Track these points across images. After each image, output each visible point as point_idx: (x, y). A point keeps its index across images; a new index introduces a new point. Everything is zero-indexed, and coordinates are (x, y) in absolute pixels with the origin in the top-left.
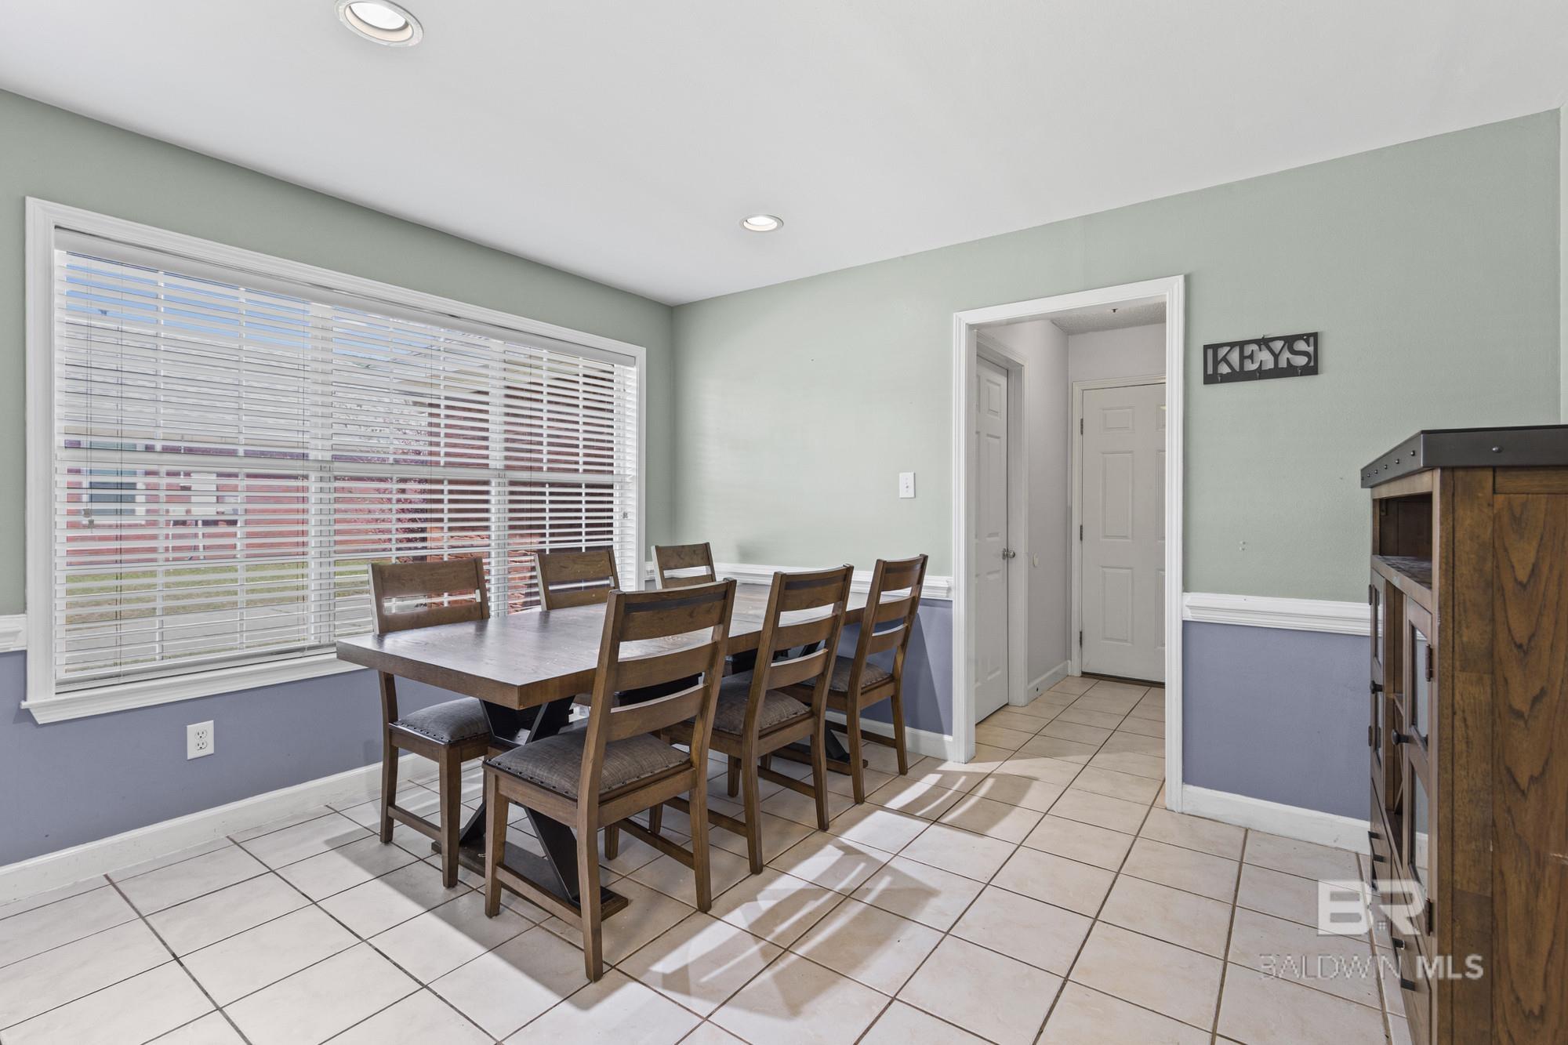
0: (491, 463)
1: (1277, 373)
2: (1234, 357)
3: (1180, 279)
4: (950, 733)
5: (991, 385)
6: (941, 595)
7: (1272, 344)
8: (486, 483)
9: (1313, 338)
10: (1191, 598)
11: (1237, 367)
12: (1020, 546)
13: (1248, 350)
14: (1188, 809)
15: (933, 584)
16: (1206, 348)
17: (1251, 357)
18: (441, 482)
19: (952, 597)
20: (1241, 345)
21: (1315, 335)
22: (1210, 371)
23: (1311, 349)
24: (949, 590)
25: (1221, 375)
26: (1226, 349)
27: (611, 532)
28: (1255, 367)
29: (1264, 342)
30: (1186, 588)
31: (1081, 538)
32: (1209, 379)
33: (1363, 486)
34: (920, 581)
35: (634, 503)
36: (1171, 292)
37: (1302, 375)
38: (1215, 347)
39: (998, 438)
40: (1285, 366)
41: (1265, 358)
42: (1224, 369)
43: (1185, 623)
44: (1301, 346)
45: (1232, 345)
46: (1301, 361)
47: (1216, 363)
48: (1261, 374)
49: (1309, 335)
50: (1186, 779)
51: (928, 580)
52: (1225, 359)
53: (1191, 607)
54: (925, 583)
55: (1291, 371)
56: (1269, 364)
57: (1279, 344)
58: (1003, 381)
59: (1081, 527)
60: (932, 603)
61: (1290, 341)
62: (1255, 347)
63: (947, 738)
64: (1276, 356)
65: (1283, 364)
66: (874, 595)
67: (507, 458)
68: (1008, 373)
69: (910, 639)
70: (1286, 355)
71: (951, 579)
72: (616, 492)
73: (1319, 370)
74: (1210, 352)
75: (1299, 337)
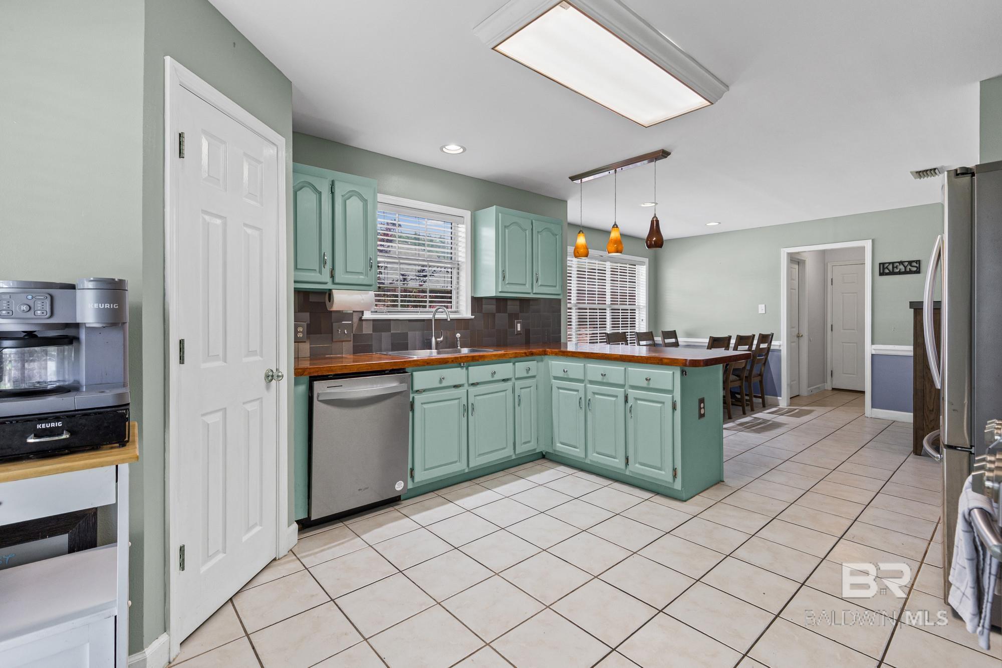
0: (607, 303)
1: (906, 273)
2: (890, 267)
3: (871, 240)
4: (781, 396)
5: (792, 269)
6: (777, 348)
7: (904, 263)
8: (605, 309)
9: (918, 262)
10: (874, 347)
11: (891, 271)
12: (805, 332)
13: (895, 265)
14: (873, 416)
15: (775, 344)
16: (880, 264)
17: (897, 267)
18: (596, 309)
19: (781, 348)
20: (893, 263)
21: (919, 261)
22: (882, 271)
23: (918, 265)
24: (780, 346)
25: (886, 273)
26: (887, 265)
27: (635, 326)
28: (898, 270)
29: (901, 263)
30: (873, 343)
31: (832, 330)
32: (881, 274)
33: (910, 308)
34: (771, 342)
35: (645, 316)
36: (868, 244)
37: (914, 273)
38: (883, 264)
39: (795, 289)
40: (909, 270)
41: (902, 267)
42: (887, 271)
43: (872, 355)
44: (914, 264)
45: (890, 263)
46: (914, 269)
47: (884, 269)
48: (900, 273)
49: (917, 261)
50: (873, 407)
51: (773, 343)
52: (887, 268)
53: (874, 349)
54: (772, 344)
55: (911, 272)
56: (903, 270)
57: (907, 263)
58: (797, 267)
59: (832, 325)
60: (774, 350)
61: (910, 263)
62: (898, 264)
63: (779, 398)
64: (905, 267)
65: (908, 270)
66: (758, 345)
67: (612, 301)
68: (798, 263)
69: (766, 362)
70: (909, 267)
71: (781, 342)
72: (636, 311)
73: (921, 271)
74: (882, 265)
75: (914, 261)
